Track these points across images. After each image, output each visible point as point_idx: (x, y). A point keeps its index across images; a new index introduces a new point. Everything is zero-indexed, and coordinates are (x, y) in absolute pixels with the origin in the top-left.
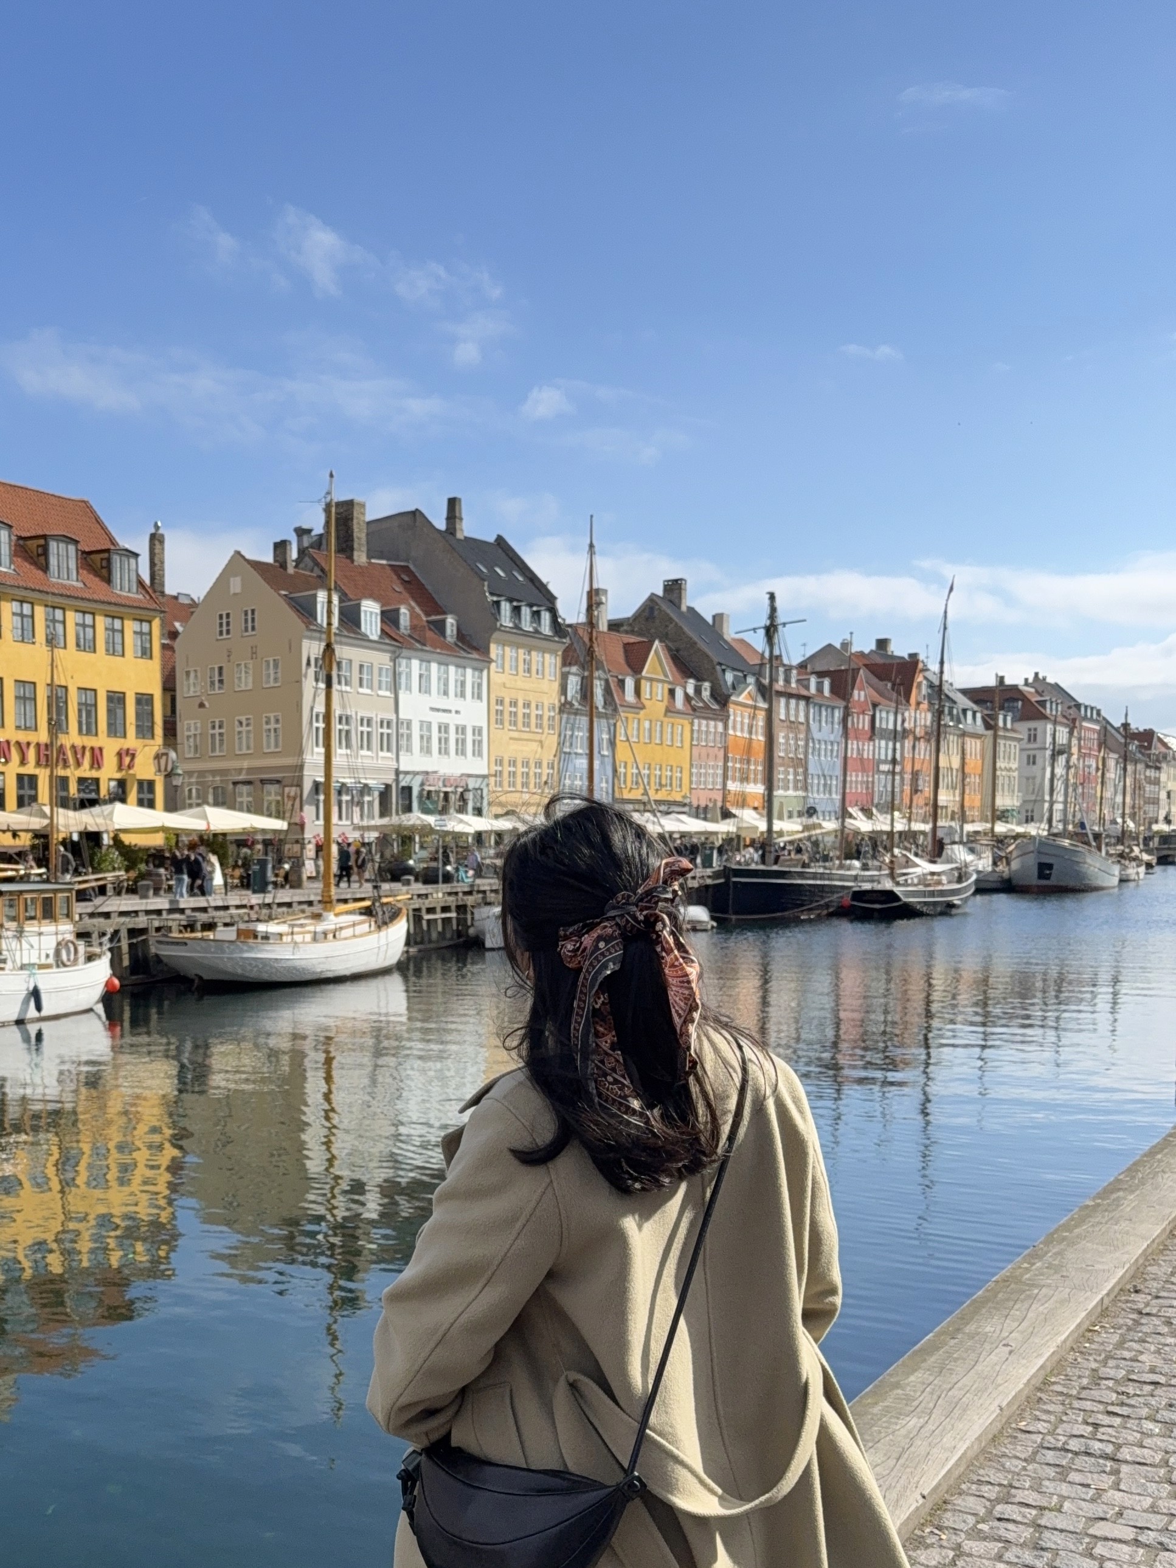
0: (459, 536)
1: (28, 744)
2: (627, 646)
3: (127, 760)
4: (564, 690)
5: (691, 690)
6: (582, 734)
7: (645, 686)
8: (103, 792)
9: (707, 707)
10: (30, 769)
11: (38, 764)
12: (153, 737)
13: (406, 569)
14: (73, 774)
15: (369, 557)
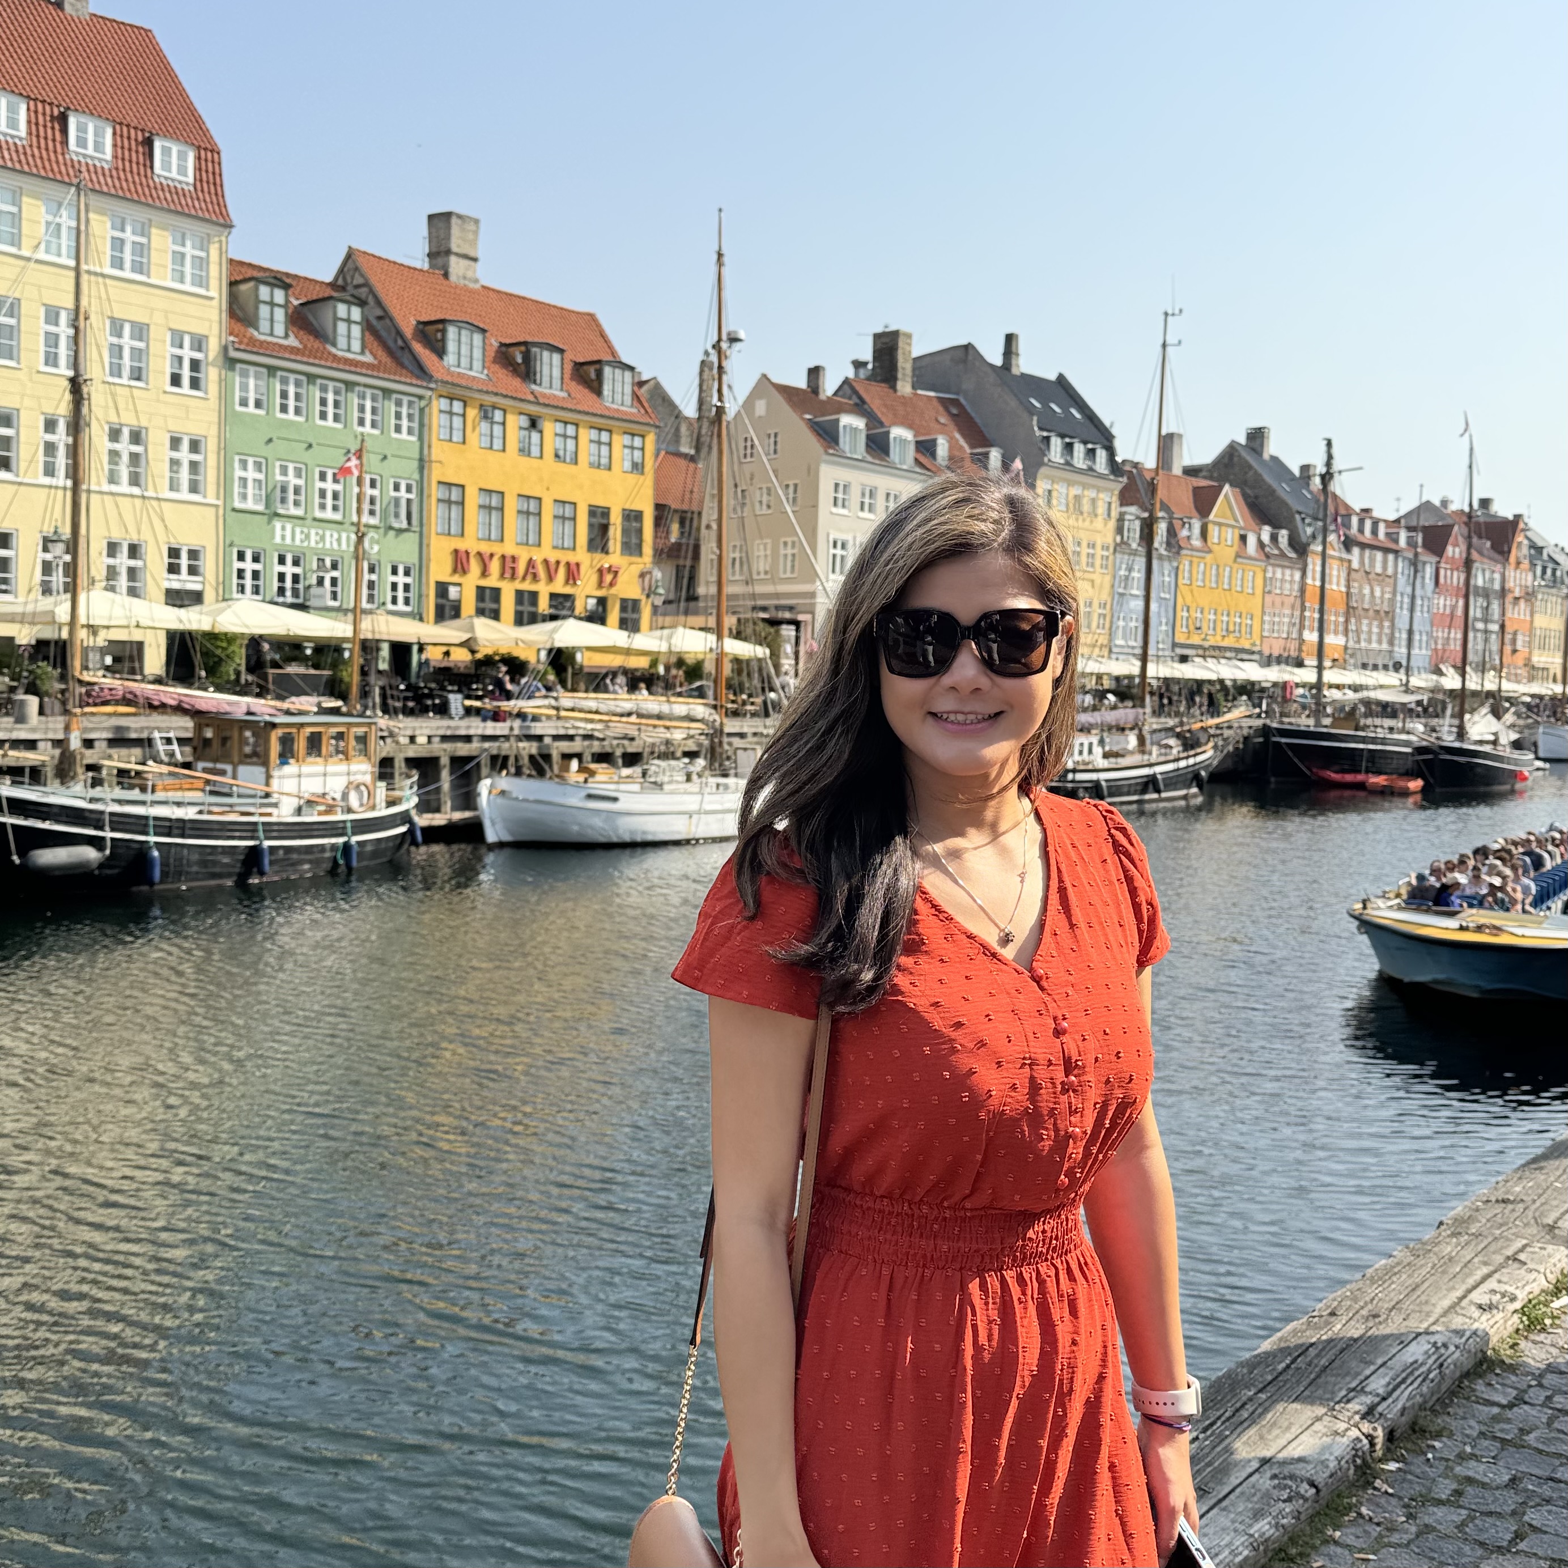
0: (1015, 371)
1: (492, 555)
2: (1196, 490)
3: (608, 578)
4: (1120, 530)
5: (1266, 537)
6: (1138, 575)
7: (1213, 532)
8: (579, 609)
9: (1283, 555)
10: (492, 581)
11: (502, 576)
12: (640, 554)
13: (956, 402)
14: (544, 590)
15: (914, 387)
